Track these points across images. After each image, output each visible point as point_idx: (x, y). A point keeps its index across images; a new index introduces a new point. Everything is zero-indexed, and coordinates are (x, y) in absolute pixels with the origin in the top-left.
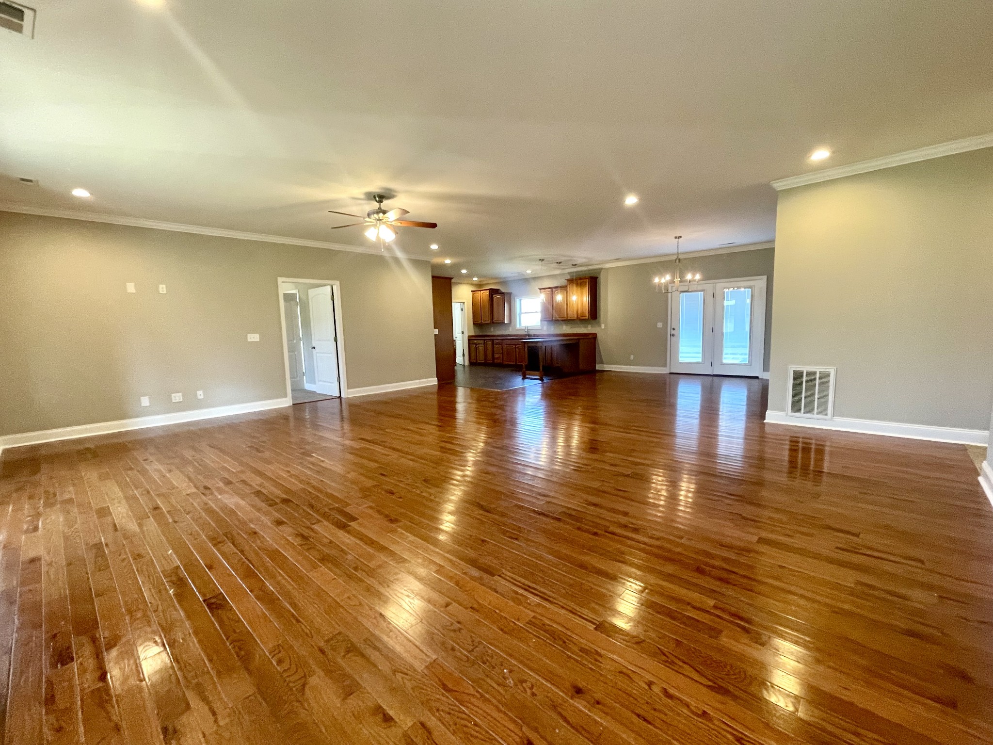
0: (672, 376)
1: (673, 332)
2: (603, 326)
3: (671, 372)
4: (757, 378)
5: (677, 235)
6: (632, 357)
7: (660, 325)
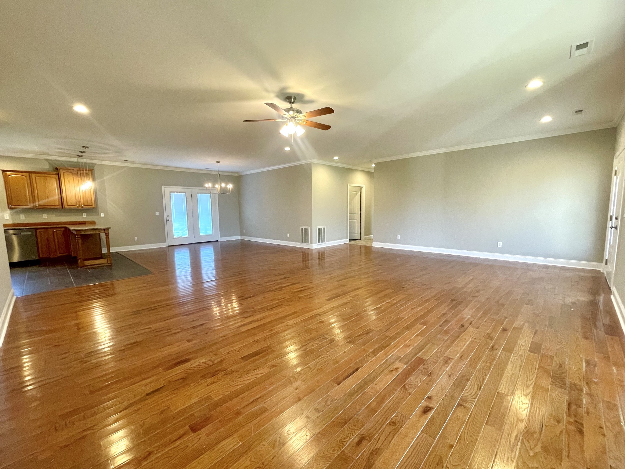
0: (170, 247)
1: (168, 218)
2: (102, 215)
3: (170, 245)
4: (217, 241)
5: (218, 161)
6: (136, 239)
7: (157, 214)
